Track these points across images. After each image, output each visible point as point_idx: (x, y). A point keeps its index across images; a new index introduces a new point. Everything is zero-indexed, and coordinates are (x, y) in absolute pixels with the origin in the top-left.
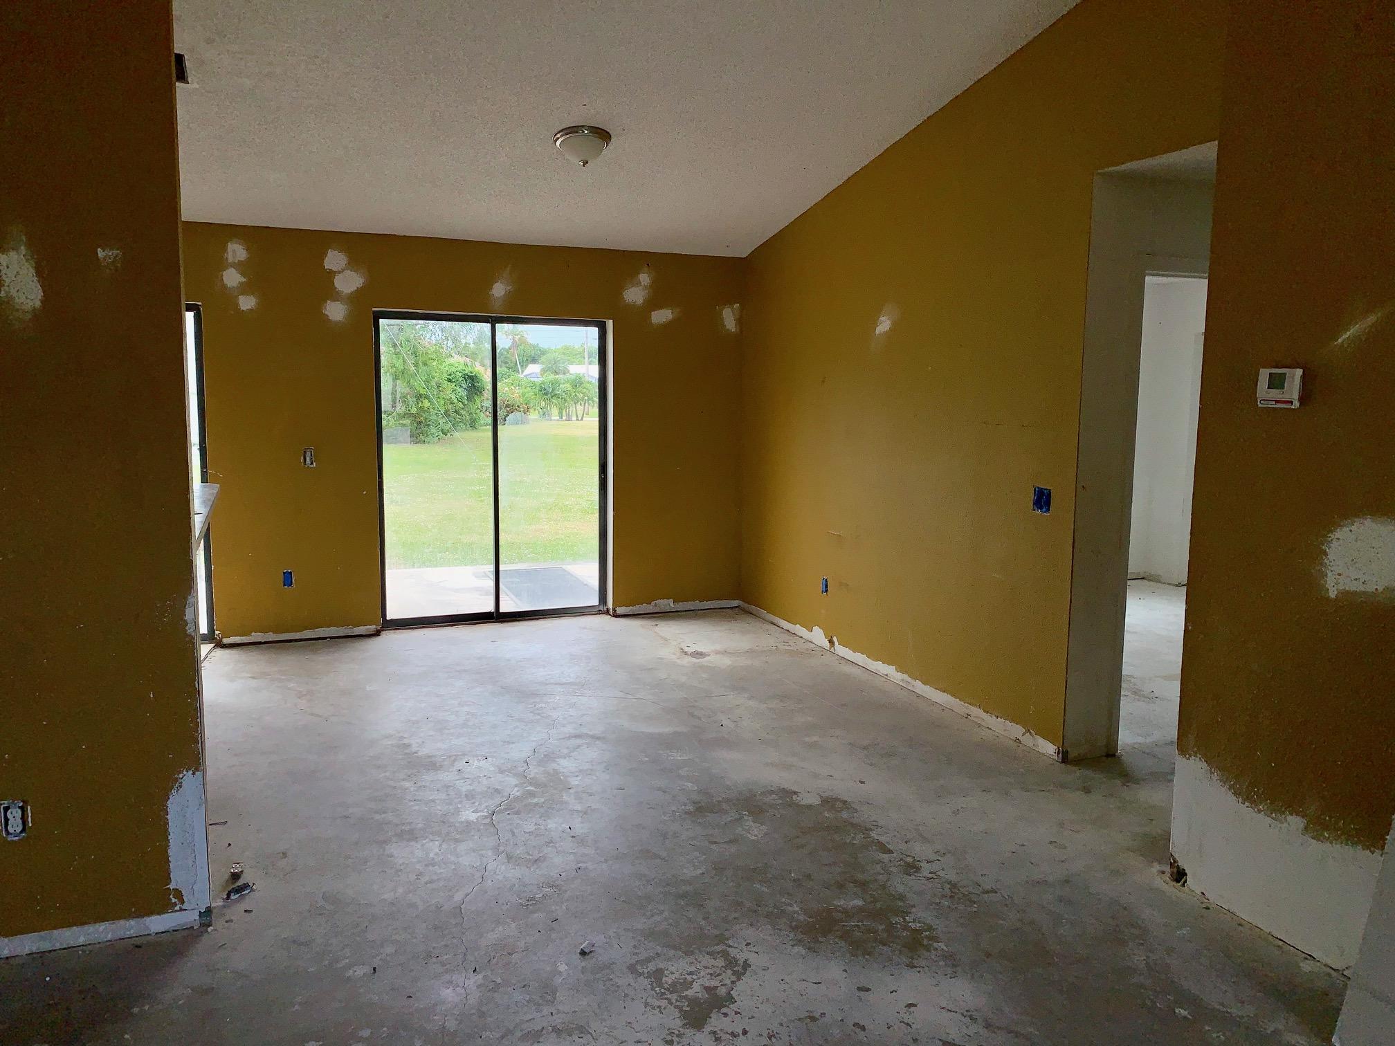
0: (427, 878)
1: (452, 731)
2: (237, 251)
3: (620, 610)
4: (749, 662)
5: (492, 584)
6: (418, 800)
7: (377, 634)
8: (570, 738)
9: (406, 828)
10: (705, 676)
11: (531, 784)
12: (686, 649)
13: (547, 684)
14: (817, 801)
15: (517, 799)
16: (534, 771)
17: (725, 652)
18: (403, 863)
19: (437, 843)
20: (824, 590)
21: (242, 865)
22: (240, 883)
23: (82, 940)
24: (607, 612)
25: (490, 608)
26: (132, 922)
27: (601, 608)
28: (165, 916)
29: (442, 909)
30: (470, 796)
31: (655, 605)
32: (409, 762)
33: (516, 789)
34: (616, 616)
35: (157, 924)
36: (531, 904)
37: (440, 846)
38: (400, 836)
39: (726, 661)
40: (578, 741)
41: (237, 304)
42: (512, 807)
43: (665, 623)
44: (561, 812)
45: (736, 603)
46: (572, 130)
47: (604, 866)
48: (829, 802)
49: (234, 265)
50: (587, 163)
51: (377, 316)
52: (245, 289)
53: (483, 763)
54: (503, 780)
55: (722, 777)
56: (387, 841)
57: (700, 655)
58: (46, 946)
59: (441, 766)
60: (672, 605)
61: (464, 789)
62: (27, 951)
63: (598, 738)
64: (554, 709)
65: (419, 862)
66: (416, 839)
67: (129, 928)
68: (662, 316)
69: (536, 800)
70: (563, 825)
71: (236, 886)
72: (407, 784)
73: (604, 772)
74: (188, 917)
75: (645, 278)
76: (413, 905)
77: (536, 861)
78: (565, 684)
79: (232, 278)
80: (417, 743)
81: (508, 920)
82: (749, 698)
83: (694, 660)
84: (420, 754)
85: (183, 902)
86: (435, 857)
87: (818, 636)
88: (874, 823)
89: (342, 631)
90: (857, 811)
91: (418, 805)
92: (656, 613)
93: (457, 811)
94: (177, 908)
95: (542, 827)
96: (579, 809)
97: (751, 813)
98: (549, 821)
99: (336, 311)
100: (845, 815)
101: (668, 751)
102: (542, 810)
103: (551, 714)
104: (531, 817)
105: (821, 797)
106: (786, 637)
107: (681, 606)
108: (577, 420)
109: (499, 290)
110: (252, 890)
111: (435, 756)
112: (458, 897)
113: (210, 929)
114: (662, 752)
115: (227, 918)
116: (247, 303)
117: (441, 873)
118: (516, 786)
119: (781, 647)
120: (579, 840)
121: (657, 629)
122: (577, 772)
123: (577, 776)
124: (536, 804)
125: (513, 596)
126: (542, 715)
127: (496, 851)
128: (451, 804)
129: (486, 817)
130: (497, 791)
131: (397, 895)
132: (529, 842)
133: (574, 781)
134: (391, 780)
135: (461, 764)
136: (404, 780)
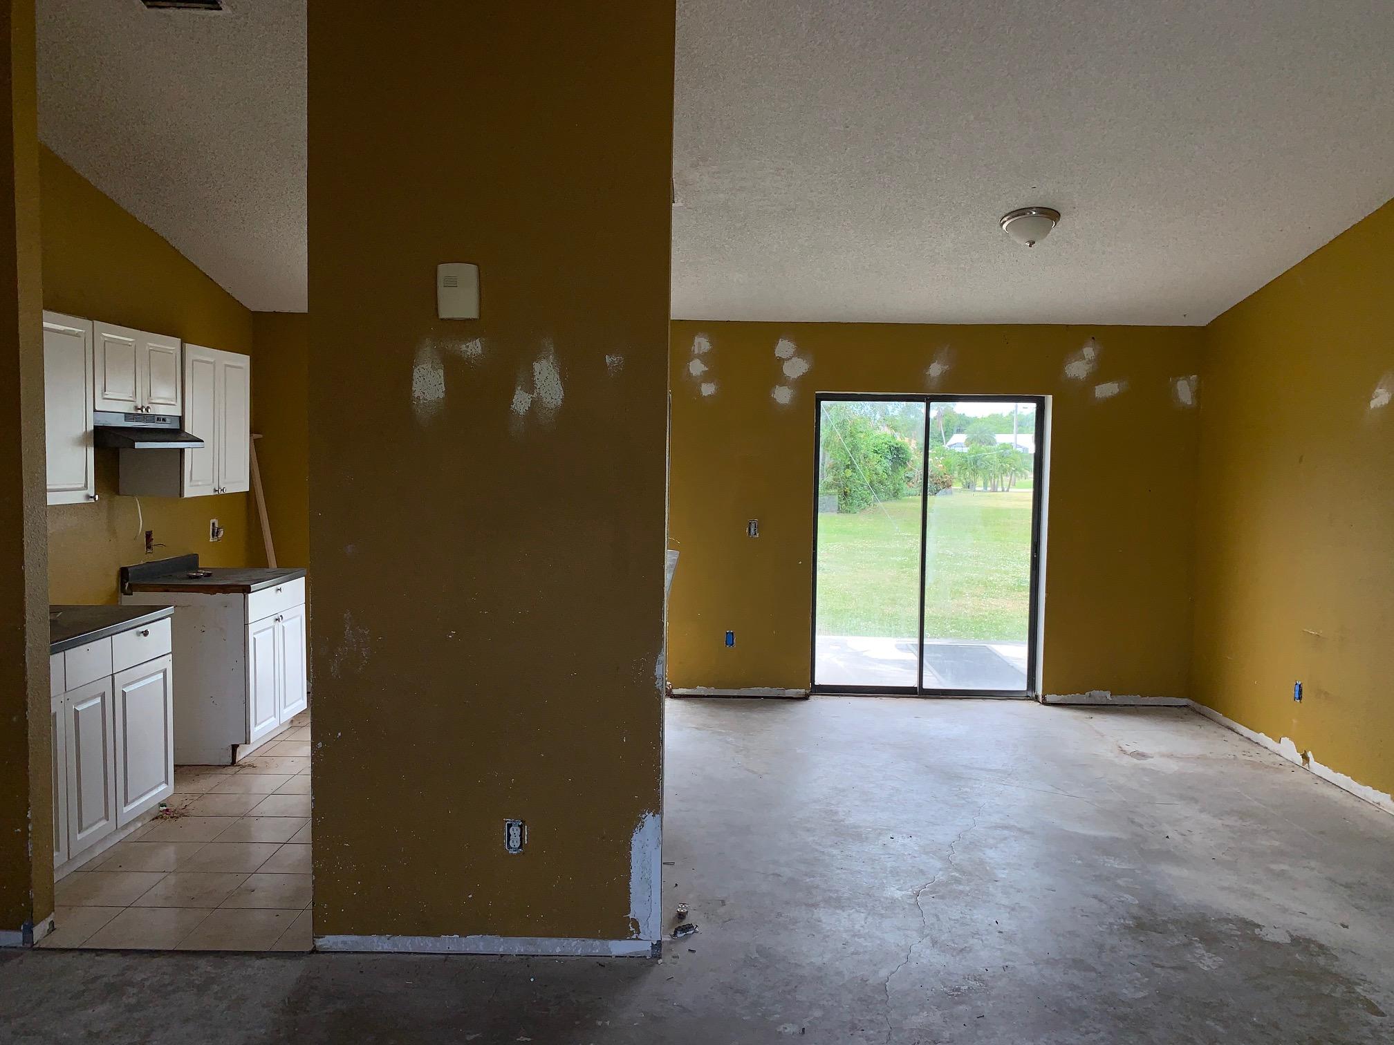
0: (852, 949)
1: (876, 804)
2: (702, 344)
3: (1050, 698)
4: (1200, 770)
5: (916, 658)
6: (845, 869)
7: (806, 698)
8: (996, 827)
9: (835, 896)
10: (1146, 779)
11: (956, 870)
12: (1126, 748)
13: (973, 768)
14: (1284, 939)
15: (941, 884)
16: (959, 857)
17: (1171, 756)
18: (831, 930)
19: (862, 914)
20: (1297, 696)
21: (687, 906)
22: (685, 922)
23: (558, 950)
24: (1036, 699)
25: (913, 682)
26: (597, 943)
27: (1030, 694)
28: (623, 942)
29: (867, 983)
30: (895, 873)
31: (1090, 696)
32: (836, 830)
33: (941, 873)
34: (1045, 703)
35: (619, 948)
36: (956, 996)
37: (866, 918)
38: (827, 901)
39: (1173, 767)
40: (1006, 832)
41: (700, 391)
42: (940, 891)
43: (1101, 716)
44: (987, 904)
45: (1183, 701)
46: (1020, 213)
47: (1033, 969)
48: (1301, 943)
49: (699, 356)
50: (1034, 243)
51: (820, 398)
52: (707, 377)
53: (907, 841)
54: (927, 861)
55: (1167, 895)
56: (815, 905)
57: (1142, 756)
58: (531, 950)
59: (867, 838)
60: (1109, 697)
61: (889, 865)
62: (517, 951)
63: (1028, 833)
64: (980, 795)
65: (846, 931)
66: (842, 908)
67: (595, 947)
68: (1106, 390)
69: (961, 888)
70: (989, 919)
71: (681, 925)
72: (835, 852)
73: (1033, 869)
74: (641, 946)
75: (1089, 352)
76: (839, 973)
77: (962, 950)
78: (991, 770)
79: (697, 368)
80: (844, 811)
81: (932, 1007)
82: (1201, 811)
83: (1135, 761)
84: (847, 822)
85: (639, 933)
86: (861, 928)
87: (1288, 749)
88: (1362, 978)
89: (775, 692)
90: (1337, 958)
91: (844, 873)
92: (1091, 705)
93: (882, 887)
94: (634, 937)
95: (968, 917)
96: (1007, 903)
97: (1202, 940)
98: (975, 911)
99: (783, 395)
100: (1322, 961)
101: (1105, 857)
102: (968, 899)
103: (976, 800)
104: (956, 905)
105: (1291, 936)
106: (1247, 745)
107: (1118, 700)
108: (1003, 491)
109: (935, 370)
110: (695, 932)
111: (860, 827)
112: (883, 973)
113: (660, 961)
114: (1097, 857)
115: (674, 953)
116: (708, 389)
117: (866, 946)
118: (940, 870)
119: (1240, 756)
120: (1009, 938)
121: (1091, 722)
122: (1004, 864)
123: (1004, 869)
124: (961, 892)
125: (936, 673)
126: (967, 800)
127: (921, 931)
128: (876, 878)
129: (911, 897)
130: (922, 871)
131: (825, 960)
132: (954, 929)
133: (1002, 874)
134: (821, 845)
135: (886, 839)
136: (831, 846)
